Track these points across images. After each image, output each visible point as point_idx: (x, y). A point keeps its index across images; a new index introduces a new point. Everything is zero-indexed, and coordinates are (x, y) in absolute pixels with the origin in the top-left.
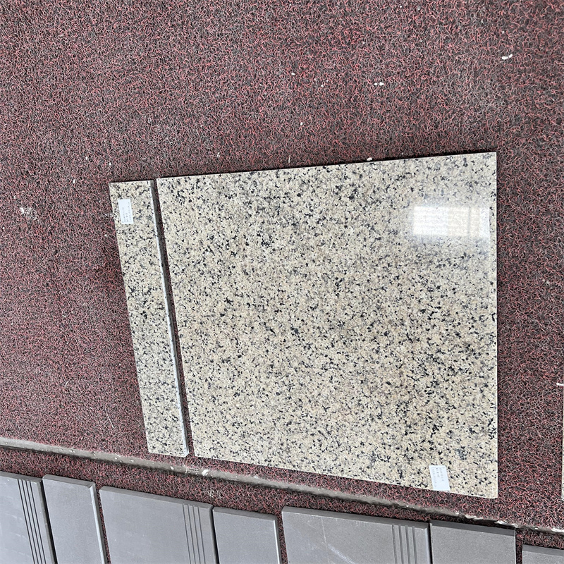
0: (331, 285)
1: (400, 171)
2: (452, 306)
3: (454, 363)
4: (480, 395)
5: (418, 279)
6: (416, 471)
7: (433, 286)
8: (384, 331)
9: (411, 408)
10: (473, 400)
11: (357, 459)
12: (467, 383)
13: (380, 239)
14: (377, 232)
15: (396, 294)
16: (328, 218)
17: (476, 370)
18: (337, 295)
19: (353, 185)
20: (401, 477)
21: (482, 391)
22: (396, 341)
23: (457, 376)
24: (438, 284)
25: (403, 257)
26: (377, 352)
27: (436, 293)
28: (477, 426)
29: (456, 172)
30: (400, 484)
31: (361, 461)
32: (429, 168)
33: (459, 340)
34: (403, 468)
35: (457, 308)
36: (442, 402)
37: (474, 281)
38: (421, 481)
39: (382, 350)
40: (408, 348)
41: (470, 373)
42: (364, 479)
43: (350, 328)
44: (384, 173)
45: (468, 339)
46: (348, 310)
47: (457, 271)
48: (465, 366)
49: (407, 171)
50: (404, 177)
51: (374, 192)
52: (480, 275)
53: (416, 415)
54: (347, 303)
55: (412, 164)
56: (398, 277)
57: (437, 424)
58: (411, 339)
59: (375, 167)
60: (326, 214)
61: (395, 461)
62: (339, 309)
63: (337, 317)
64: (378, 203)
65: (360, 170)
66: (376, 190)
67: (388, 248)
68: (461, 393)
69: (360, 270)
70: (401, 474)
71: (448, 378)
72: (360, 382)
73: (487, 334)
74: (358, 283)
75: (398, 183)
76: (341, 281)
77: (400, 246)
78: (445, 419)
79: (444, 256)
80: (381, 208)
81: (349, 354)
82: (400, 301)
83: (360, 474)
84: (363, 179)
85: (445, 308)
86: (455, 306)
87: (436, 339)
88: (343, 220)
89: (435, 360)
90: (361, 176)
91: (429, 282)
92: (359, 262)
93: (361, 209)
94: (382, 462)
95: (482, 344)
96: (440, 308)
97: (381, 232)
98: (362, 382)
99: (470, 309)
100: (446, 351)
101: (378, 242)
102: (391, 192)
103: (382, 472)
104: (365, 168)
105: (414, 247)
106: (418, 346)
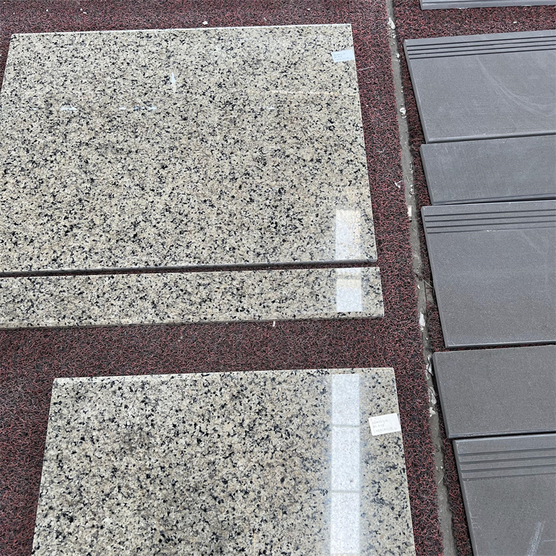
0: (168, 549)
1: (54, 465)
2: (194, 413)
3: (253, 410)
4: (284, 384)
5: (164, 446)
6: (384, 450)
7: (172, 431)
8: (222, 484)
9: (308, 455)
10: (290, 391)
11: (385, 523)
12: (272, 397)
13: (119, 487)
14: (112, 489)
15: (180, 470)
16: (90, 550)
17: (258, 389)
18: (180, 541)
19: (58, 518)
20: (394, 467)
21: (280, 383)
22: (232, 470)
23: (266, 407)
24: (171, 426)
25: (140, 462)
26: (246, 493)
27: (181, 428)
28: (317, 387)
29: (65, 411)
30: (404, 469)
31: (386, 517)
32: (57, 436)
33: (229, 406)
34: (383, 465)
35: (196, 407)
36: (296, 421)
37: (169, 393)
38: (394, 445)
39: (244, 487)
40: (240, 458)
41: (262, 394)
42: (409, 514)
43: (219, 525)
44: (53, 482)
45: (227, 397)
46: (198, 528)
47: (158, 408)
48: (255, 400)
49: (55, 458)
50: (60, 461)
51: (69, 493)
52: (164, 388)
53: (315, 450)
54: (190, 528)
55: (51, 453)
56: (162, 468)
57: (322, 426)
58: (230, 455)
59: (45, 491)
60: (85, 552)
61: (377, 475)
62: (197, 539)
63: (207, 542)
64: (82, 490)
65: (44, 508)
66: (68, 491)
67: (130, 478)
68: (284, 402)
69: (152, 511)
70: (391, 467)
71: (269, 417)
72: (285, 515)
73: (221, 380)
74: (166, 514)
75: (65, 467)
76: (163, 536)
77: (130, 465)
78: (314, 418)
79: (144, 421)
80: (88, 485)
81: (251, 528)
82: (188, 465)
83: (405, 520)
84: (54, 505)
85: (196, 419)
86: (194, 410)
87: (228, 428)
88: (95, 530)
89: (251, 429)
90: (51, 508)
91: (168, 435)
92: (143, 513)
93: (85, 508)
94: (382, 490)
95: (232, 384)
96: (195, 425)
97: (113, 485)
98: (285, 513)
99: (197, 395)
100: (241, 417)
101: (123, 490)
102: (73, 475)
103: (395, 491)
104: (43, 503)
105: (132, 451)
106: (237, 447)
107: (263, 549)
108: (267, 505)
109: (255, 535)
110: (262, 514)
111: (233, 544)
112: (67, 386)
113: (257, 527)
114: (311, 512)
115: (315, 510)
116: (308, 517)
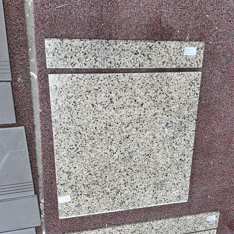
0: (148, 153)
1: (187, 175)
2: (139, 196)
3: (117, 199)
4: (105, 208)
5: (149, 184)
6: (65, 190)
7: (146, 189)
8: (129, 174)
9: (96, 186)
10: (102, 207)
11: (66, 166)
12: (109, 204)
13: (165, 170)
14: (167, 169)
15: (144, 177)
16: (174, 151)
17: (115, 206)
18: (144, 155)
19: (185, 160)
20: (61, 185)
21: (106, 209)
22: (125, 178)
23: (112, 200)
24: (147, 191)
25: (158, 179)
26: (120, 172)
27: (144, 190)
28: (92, 209)
29: (184, 192)
30: (58, 184)
31: (66, 168)
32: (186, 184)
33: (126, 199)
34: (66, 185)
35: (138, 198)
36: (100, 197)
37: (148, 201)
38: (61, 192)
39: (120, 173)
40: (122, 183)
41: (113, 204)
42: (56, 169)
43: (130, 161)
44: (187, 170)
45: (126, 202)
46: (137, 160)
47: (152, 196)
48: (116, 202)
49: (186, 178)
50: (185, 177)
51: (181, 167)
52: (150, 203)
53: (93, 188)
54: (140, 159)
55: (188, 179)
56: (150, 177)
57: (90, 196)
58: (126, 183)
59: (189, 167)
60: (176, 150)
61: (69, 182)
62: (138, 156)
63: (134, 155)
64: (177, 169)
65: (190, 162)
66: (182, 168)
67: (161, 173)
68: (104, 202)
69: (153, 164)
70: (63, 185)
71: (111, 197)
72: (106, 165)
73: (129, 208)
74: (148, 163)
75: (183, 175)
76: (150, 157)
77: (161, 177)
78: (93, 198)
79: (157, 191)
80: (175, 170)
81: (118, 161)
82: (141, 179)
83: (58, 167)
84: (186, 163)
85: (138, 194)
86: (139, 197)
87: (126, 192)
88: (173, 157)
89: (118, 192)
90: (187, 163)
91: (148, 188)
92: (157, 163)
93: (176, 163)
94: (67, 177)
95: (125, 207)
96: (138, 192)
97: (167, 171)
99: (138, 202)
100: (121, 196)
101: (164, 169)
102: (180, 173)
103: (62, 177)
104: (190, 164)
105: (161, 182)
106: (123, 186)
107: (114, 154)
108: (112, 168)
109: (117, 158)
110: (114, 165)
111: (125, 155)
112: (183, 200)
113: (116, 161)
114: (95, 167)
115: (94, 168)
116: (97, 166)
